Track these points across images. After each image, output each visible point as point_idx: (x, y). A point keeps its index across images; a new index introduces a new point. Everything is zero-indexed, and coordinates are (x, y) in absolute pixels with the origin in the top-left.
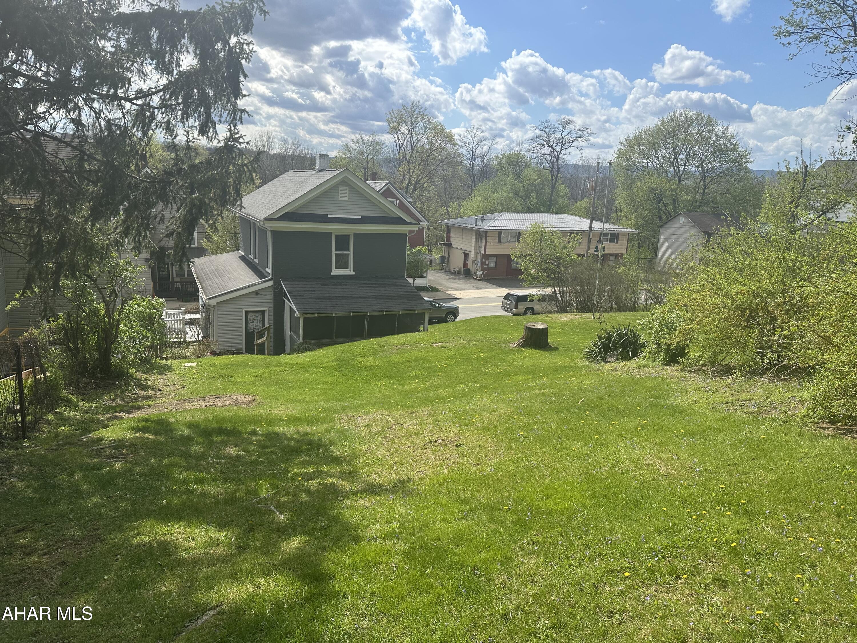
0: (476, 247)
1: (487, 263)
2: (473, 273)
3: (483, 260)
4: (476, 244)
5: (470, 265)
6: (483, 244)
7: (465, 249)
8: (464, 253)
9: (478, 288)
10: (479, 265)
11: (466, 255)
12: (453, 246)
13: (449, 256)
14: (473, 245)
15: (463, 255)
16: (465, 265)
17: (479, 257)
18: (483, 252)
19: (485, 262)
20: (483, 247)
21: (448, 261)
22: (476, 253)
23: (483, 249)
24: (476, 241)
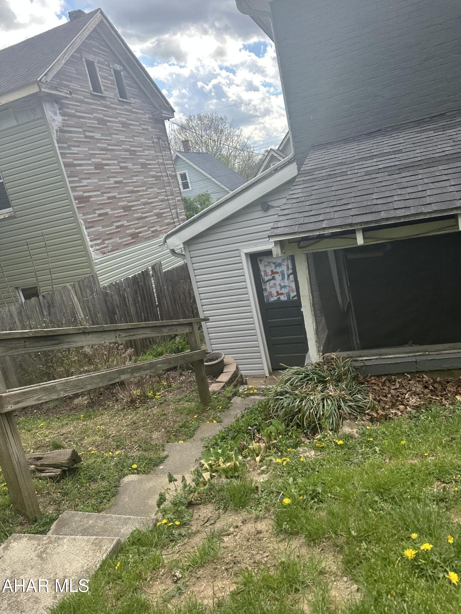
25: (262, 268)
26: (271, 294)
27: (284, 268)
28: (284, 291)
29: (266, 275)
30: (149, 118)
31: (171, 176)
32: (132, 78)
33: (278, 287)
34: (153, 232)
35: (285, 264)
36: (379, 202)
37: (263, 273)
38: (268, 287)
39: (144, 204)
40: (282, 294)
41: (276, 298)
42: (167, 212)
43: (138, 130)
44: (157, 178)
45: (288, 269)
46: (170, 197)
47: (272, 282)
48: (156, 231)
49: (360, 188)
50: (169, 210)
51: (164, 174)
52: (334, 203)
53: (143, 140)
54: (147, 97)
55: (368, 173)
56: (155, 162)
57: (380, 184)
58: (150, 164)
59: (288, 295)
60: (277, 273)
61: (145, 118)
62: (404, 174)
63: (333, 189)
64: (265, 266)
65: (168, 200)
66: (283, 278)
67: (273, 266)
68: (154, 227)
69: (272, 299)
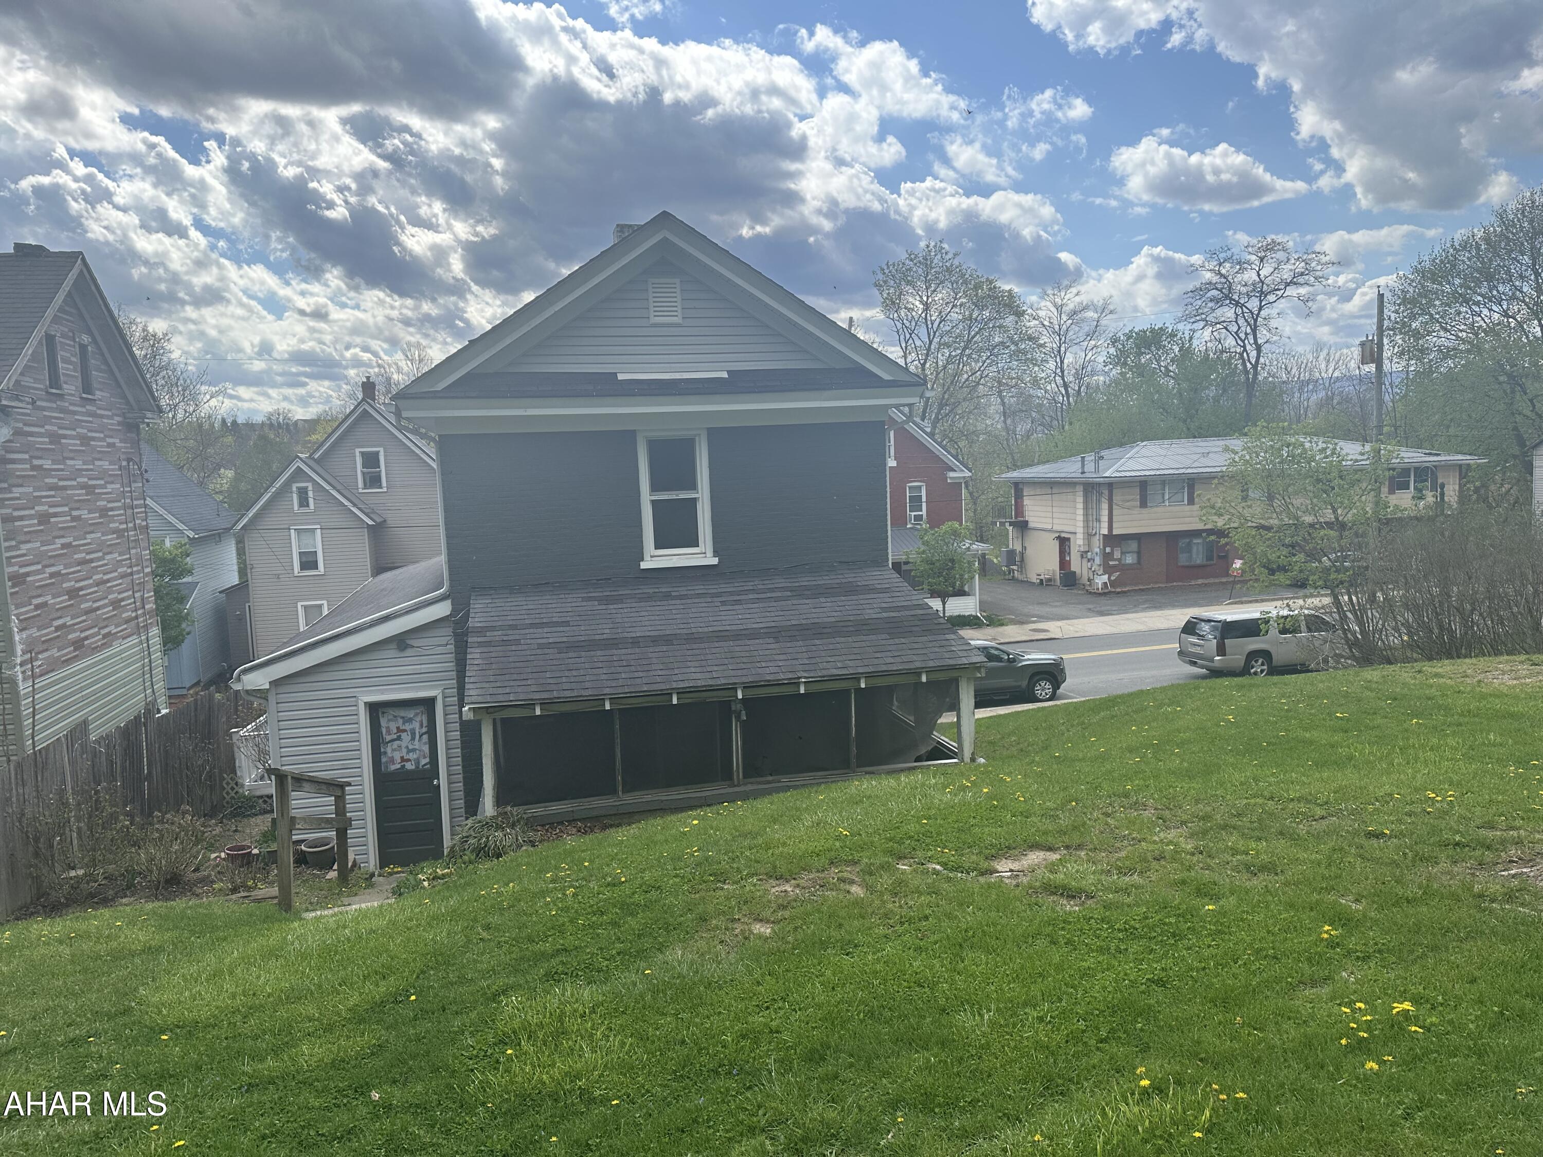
0: (1086, 521)
1: (1117, 554)
2: (1085, 580)
3: (1108, 550)
4: (1086, 515)
5: (1076, 565)
6: (1105, 513)
7: (1059, 528)
8: (1059, 538)
9: (1102, 614)
10: (1098, 560)
11: (1064, 542)
12: (1031, 525)
13: (1024, 548)
14: (1080, 518)
15: (1057, 543)
16: (1064, 564)
17: (1097, 545)
18: (1105, 531)
19: (1112, 553)
20: (1105, 519)
21: (1022, 560)
22: (1089, 536)
23: (1105, 525)
24: (1086, 508)
25: (383, 722)
26: (392, 761)
27: (416, 725)
28: (412, 756)
29: (389, 733)
30: (119, 424)
31: (141, 527)
32: (103, 355)
33: (404, 750)
34: (104, 636)
35: (418, 719)
36: (551, 681)
37: (384, 731)
38: (389, 750)
39: (98, 585)
40: (409, 760)
41: (399, 766)
42: (128, 598)
43: (102, 446)
44: (119, 533)
45: (421, 726)
46: (135, 569)
47: (397, 742)
48: (109, 634)
49: (535, 663)
50: (130, 593)
51: (131, 525)
52: (515, 677)
53: (105, 464)
54: (120, 386)
55: (541, 647)
56: (119, 504)
57: (551, 662)
58: (112, 509)
59: (417, 761)
60: (405, 731)
61: (112, 424)
62: (571, 655)
63: (511, 659)
64: (389, 720)
65: (131, 574)
66: (413, 739)
67: (400, 721)
68: (106, 626)
69: (393, 768)
